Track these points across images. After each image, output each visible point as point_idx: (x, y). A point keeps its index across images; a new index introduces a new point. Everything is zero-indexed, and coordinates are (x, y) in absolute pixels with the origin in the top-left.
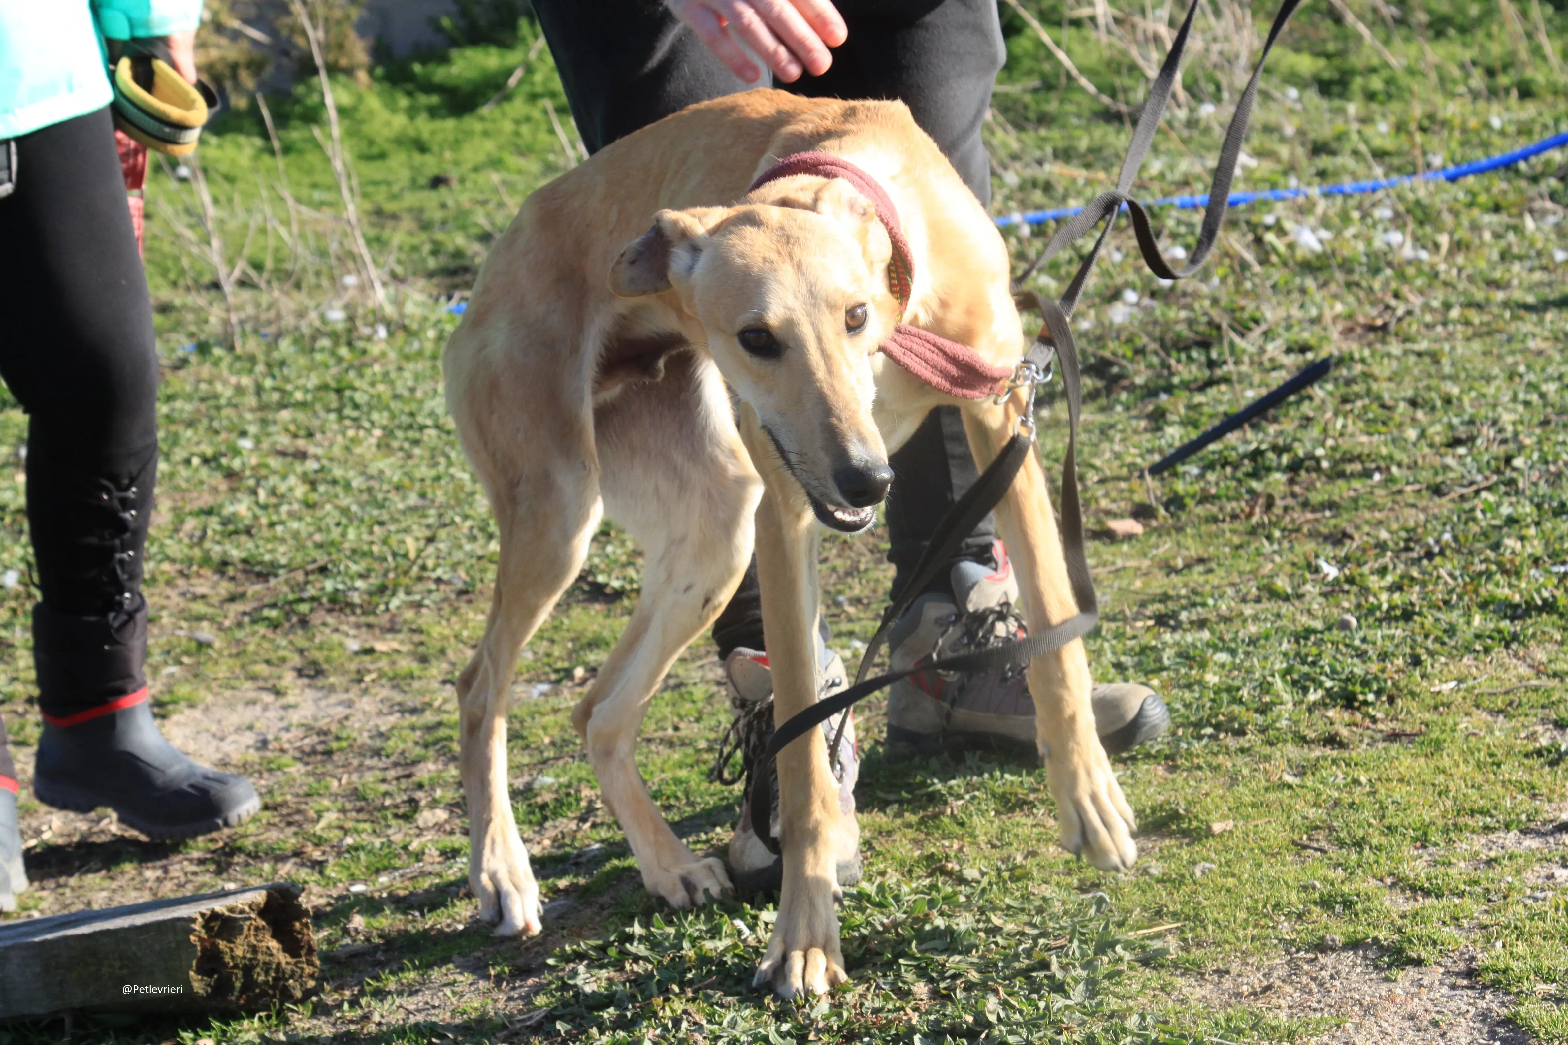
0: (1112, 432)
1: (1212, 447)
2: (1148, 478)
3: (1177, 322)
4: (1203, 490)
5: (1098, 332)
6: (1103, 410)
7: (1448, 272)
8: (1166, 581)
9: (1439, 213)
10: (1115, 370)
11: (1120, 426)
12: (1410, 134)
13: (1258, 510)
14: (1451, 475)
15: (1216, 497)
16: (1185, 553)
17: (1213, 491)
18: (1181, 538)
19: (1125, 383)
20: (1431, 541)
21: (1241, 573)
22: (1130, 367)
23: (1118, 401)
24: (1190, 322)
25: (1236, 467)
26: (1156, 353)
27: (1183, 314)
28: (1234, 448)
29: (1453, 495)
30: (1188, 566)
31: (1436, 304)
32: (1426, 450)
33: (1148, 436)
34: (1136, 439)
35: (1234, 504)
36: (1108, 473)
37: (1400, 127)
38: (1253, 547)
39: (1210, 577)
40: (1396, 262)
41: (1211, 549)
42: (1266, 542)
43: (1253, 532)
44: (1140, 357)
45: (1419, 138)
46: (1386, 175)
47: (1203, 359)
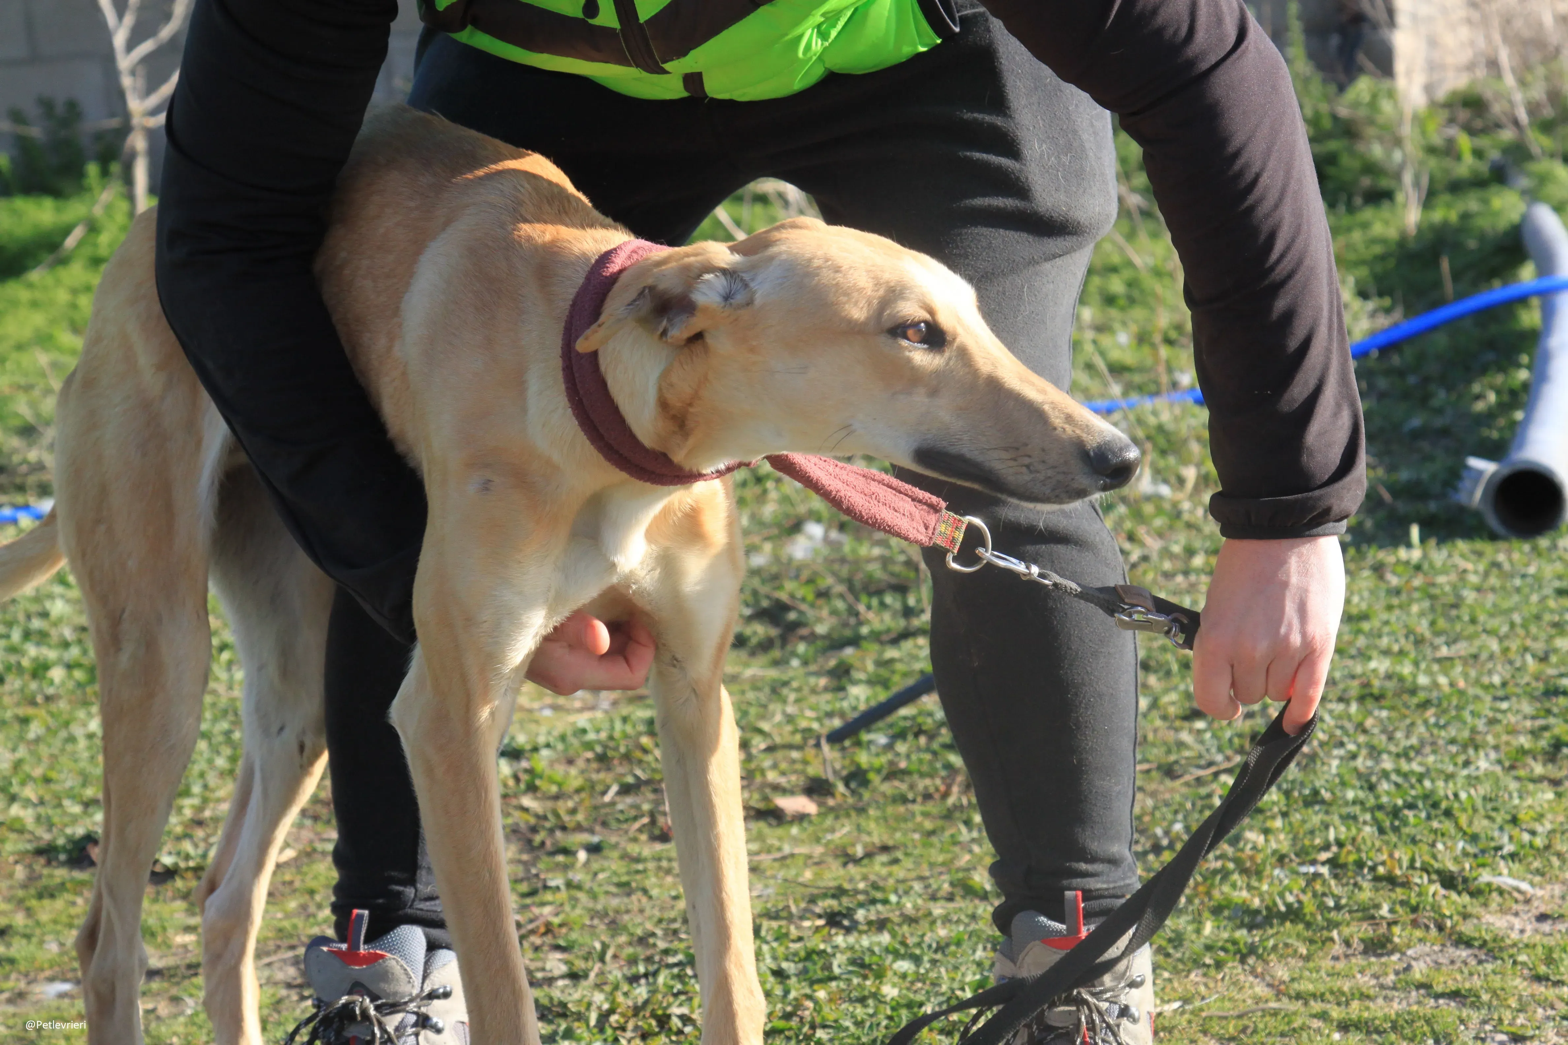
0: (785, 691)
1: (904, 711)
2: (826, 747)
3: (869, 560)
4: (891, 763)
5: (774, 569)
6: (776, 663)
7: (1191, 512)
8: (842, 872)
9: (1185, 441)
10: (792, 616)
11: (795, 684)
12: (1153, 346)
13: (955, 789)
14: (1187, 754)
15: (906, 772)
16: (866, 838)
17: (903, 765)
18: (863, 822)
19: (804, 631)
20: (1159, 831)
21: (932, 865)
22: (811, 613)
23: (794, 654)
24: (885, 561)
25: (932, 737)
26: (841, 596)
27: (877, 551)
28: (930, 714)
29: (1188, 778)
30: (869, 855)
31: (1176, 549)
32: (1158, 723)
33: (828, 696)
34: (813, 699)
35: (927, 782)
36: (778, 740)
37: (1142, 339)
38: (947, 834)
39: (895, 868)
40: (1132, 497)
41: (898, 835)
42: (963, 829)
43: (948, 816)
44: (821, 602)
45: (1164, 352)
46: (1125, 394)
47: (898, 605)
